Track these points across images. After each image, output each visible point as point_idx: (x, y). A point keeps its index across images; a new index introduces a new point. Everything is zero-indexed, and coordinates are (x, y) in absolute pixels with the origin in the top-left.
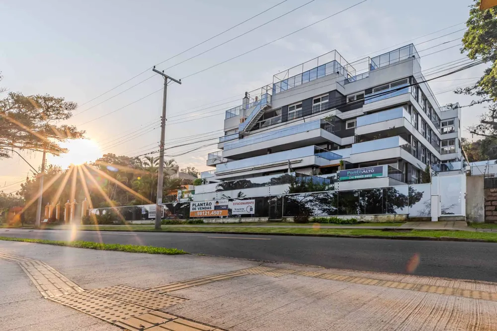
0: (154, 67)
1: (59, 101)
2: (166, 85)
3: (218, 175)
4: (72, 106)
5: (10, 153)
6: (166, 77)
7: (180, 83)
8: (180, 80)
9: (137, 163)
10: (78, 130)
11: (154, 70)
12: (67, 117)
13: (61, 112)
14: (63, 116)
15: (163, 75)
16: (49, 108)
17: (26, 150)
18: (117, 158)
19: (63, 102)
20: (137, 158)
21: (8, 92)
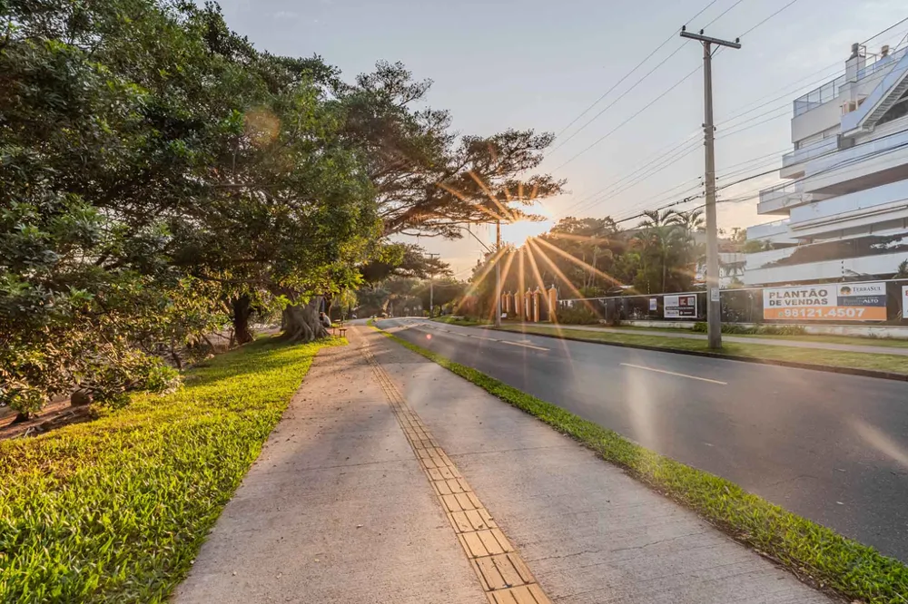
0: (684, 28)
1: (526, 136)
2: (708, 58)
3: (796, 229)
4: (546, 141)
5: (463, 232)
6: (708, 42)
7: (738, 47)
8: (738, 40)
9: (607, 225)
10: (555, 181)
11: (684, 35)
12: (536, 162)
13: (527, 156)
14: (531, 162)
15: (700, 38)
16: (512, 152)
17: (484, 224)
18: (578, 223)
19: (531, 137)
20: (608, 219)
21: (461, 137)
